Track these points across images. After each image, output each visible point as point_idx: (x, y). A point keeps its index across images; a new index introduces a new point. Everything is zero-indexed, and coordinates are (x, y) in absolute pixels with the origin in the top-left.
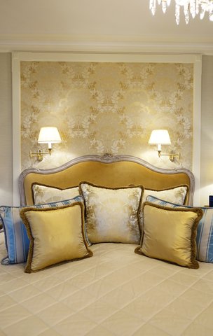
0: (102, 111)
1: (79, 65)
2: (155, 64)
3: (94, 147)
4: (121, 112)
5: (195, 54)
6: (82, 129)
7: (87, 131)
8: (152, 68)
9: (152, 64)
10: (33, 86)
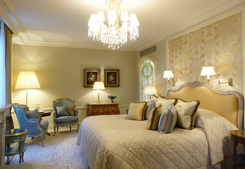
0: (194, 58)
1: (186, 36)
2: (218, 22)
3: (191, 79)
4: (202, 56)
5: (239, 5)
6: (187, 69)
7: (189, 70)
8: (217, 25)
9: (217, 22)
10: (172, 51)
